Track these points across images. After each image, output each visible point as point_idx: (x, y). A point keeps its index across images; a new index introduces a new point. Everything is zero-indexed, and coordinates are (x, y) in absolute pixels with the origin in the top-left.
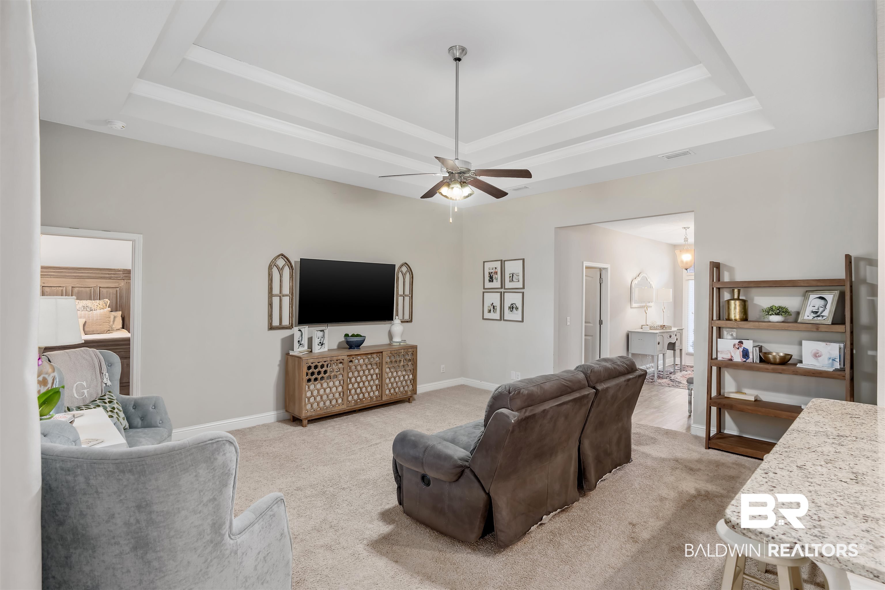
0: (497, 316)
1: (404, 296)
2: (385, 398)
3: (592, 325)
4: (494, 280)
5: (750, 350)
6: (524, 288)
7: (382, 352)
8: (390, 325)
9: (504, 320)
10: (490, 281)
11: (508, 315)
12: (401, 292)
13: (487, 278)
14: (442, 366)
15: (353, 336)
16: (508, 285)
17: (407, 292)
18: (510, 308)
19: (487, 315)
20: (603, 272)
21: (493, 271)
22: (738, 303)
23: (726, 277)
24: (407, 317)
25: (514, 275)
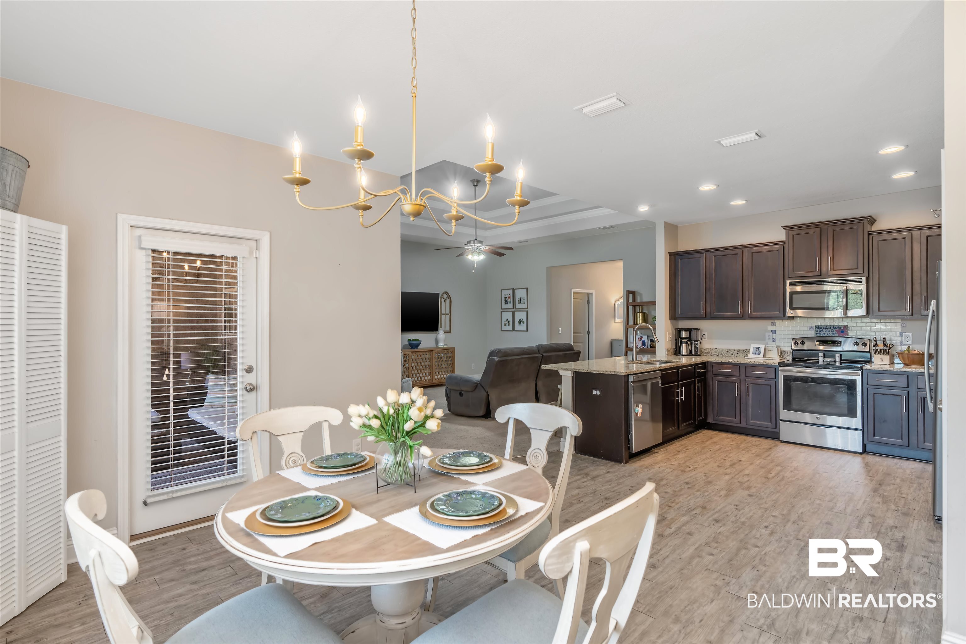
0: (510, 328)
1: (445, 314)
2: (434, 381)
3: (582, 335)
4: (508, 303)
5: (646, 341)
6: (528, 308)
7: (432, 351)
8: (436, 335)
9: (515, 331)
10: (505, 304)
11: (518, 327)
12: (443, 312)
13: (504, 301)
14: (473, 364)
15: (413, 340)
16: (518, 306)
17: (447, 312)
18: (519, 322)
19: (504, 328)
20: (590, 296)
21: (507, 296)
22: (641, 314)
23: (638, 300)
24: (447, 329)
25: (521, 299)
